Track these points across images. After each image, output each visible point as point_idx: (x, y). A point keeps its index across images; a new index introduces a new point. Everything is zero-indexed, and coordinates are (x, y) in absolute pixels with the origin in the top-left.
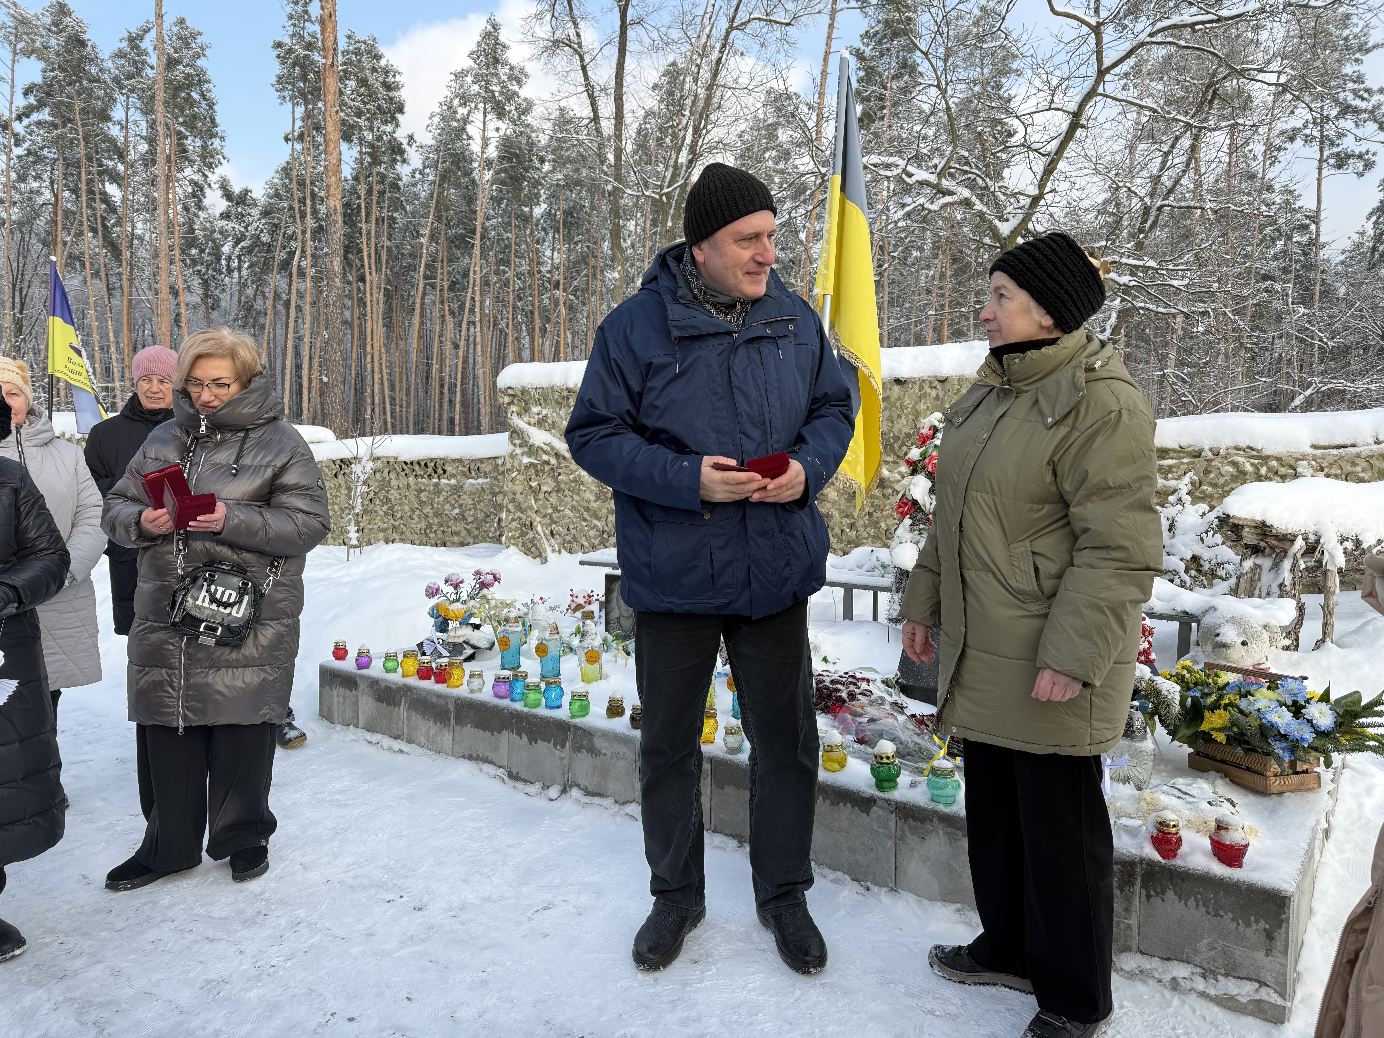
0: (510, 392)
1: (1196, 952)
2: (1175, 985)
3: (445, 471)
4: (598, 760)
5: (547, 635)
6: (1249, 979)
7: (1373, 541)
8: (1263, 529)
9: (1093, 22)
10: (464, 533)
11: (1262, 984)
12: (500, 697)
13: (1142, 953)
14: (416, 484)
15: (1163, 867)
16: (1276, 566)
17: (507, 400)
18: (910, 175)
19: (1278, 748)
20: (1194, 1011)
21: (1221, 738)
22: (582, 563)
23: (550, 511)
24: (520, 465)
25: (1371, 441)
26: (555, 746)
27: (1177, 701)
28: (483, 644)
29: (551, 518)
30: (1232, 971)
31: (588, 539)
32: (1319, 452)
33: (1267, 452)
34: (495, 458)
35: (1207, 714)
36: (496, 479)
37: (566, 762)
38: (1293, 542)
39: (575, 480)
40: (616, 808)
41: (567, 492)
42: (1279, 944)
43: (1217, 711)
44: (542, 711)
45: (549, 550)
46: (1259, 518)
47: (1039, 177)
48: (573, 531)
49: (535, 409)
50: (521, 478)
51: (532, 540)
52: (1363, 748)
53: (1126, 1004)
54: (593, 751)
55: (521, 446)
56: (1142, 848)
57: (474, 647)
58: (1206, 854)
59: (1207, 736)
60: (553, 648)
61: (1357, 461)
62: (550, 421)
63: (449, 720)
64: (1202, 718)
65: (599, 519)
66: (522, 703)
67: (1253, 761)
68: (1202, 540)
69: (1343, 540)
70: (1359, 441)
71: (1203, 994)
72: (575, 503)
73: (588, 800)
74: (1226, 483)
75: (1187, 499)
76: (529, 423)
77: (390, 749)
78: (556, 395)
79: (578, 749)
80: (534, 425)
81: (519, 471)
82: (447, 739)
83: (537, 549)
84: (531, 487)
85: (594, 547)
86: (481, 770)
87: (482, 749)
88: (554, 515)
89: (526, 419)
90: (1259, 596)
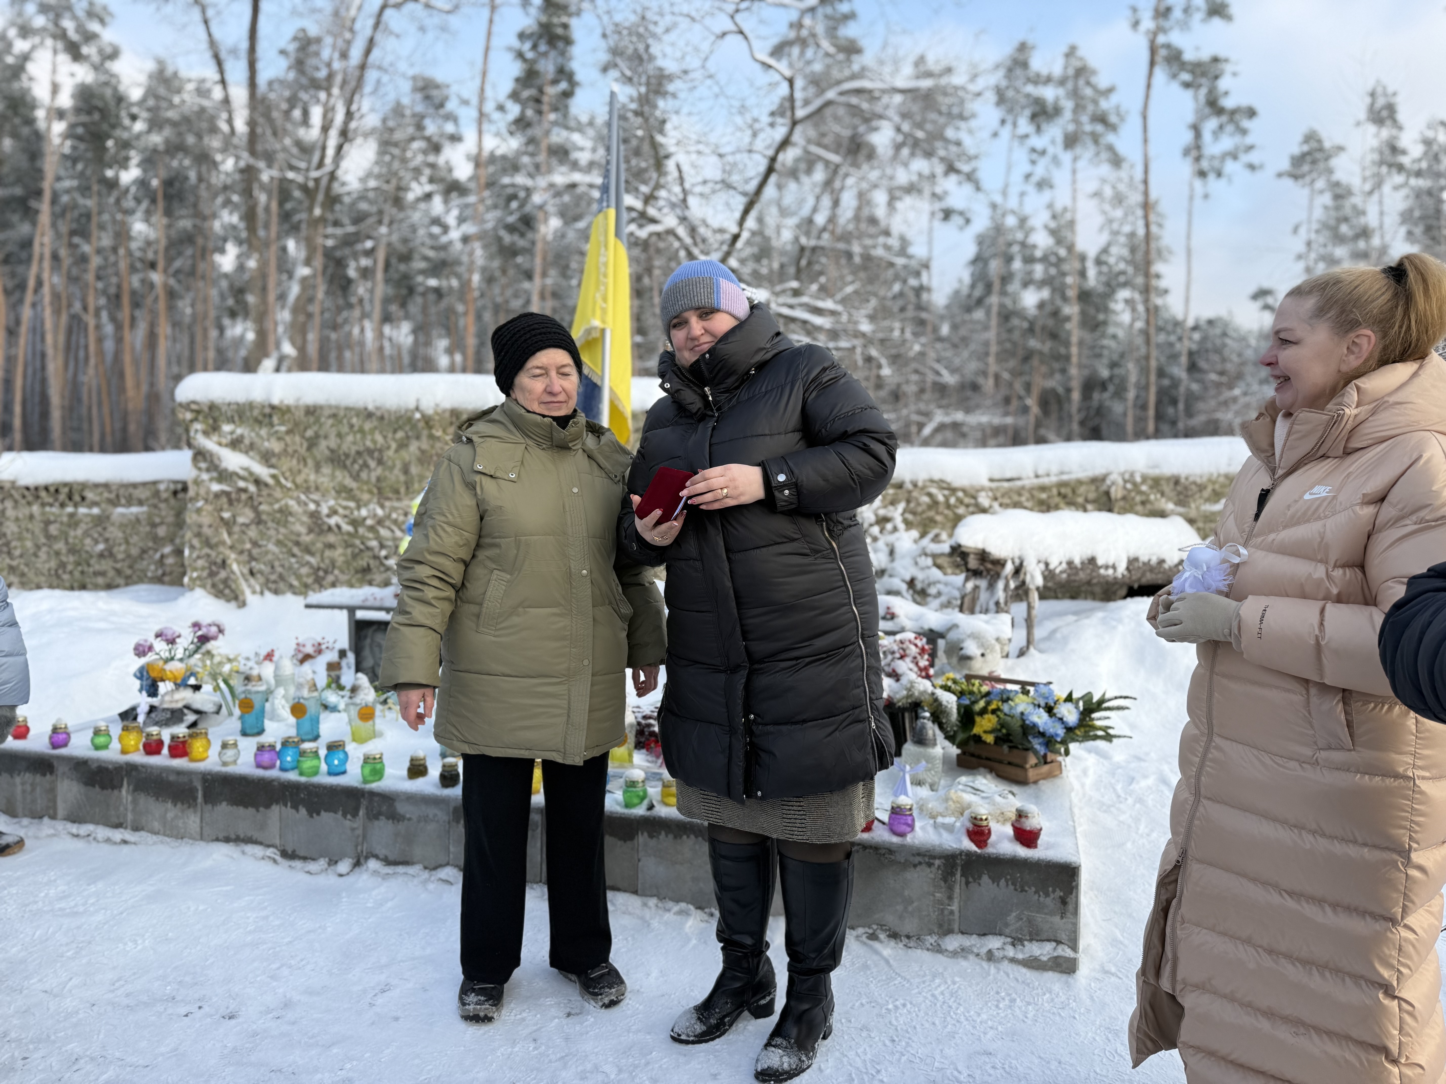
0: (194, 407)
1: (1007, 925)
2: (990, 956)
3: (83, 499)
4: (401, 827)
5: (305, 693)
6: (1049, 940)
7: (1057, 563)
8: (983, 556)
9: (784, 72)
10: (111, 573)
11: (1059, 942)
12: (265, 768)
13: (963, 933)
14: (43, 514)
15: (979, 856)
16: (991, 586)
17: (189, 416)
19: (1037, 744)
20: (1008, 975)
21: (990, 739)
22: (308, 606)
24: (208, 493)
25: (1032, 475)
26: (344, 815)
27: (955, 711)
28: (209, 708)
29: (250, 555)
30: (1036, 936)
31: (299, 577)
32: (994, 485)
33: (955, 484)
34: (155, 483)
35: (978, 719)
36: (155, 506)
37: (359, 832)
38: (1004, 565)
39: (281, 511)
40: (426, 874)
42: (1071, 907)
43: (986, 716)
44: (324, 779)
46: (980, 546)
48: (279, 569)
49: (227, 428)
50: (209, 508)
51: (225, 582)
52: (1096, 738)
53: (957, 979)
54: (394, 817)
55: (208, 470)
56: (961, 842)
57: (197, 712)
58: (1010, 841)
59: (978, 739)
60: (311, 708)
61: (1022, 492)
62: (247, 441)
63: (195, 799)
64: (974, 723)
65: (312, 554)
66: (296, 772)
67: (1015, 756)
68: (916, 563)
69: (1038, 561)
70: (1024, 475)
71: (1013, 960)
72: (281, 537)
73: (389, 870)
74: (923, 512)
75: (901, 526)
76: (220, 444)
77: (108, 840)
78: (256, 413)
79: (373, 816)
80: (226, 446)
81: (206, 500)
82: (193, 820)
83: (233, 591)
84: (222, 519)
85: (306, 586)
86: (243, 853)
87: (243, 829)
88: (254, 551)
89: (215, 439)
90: (981, 613)
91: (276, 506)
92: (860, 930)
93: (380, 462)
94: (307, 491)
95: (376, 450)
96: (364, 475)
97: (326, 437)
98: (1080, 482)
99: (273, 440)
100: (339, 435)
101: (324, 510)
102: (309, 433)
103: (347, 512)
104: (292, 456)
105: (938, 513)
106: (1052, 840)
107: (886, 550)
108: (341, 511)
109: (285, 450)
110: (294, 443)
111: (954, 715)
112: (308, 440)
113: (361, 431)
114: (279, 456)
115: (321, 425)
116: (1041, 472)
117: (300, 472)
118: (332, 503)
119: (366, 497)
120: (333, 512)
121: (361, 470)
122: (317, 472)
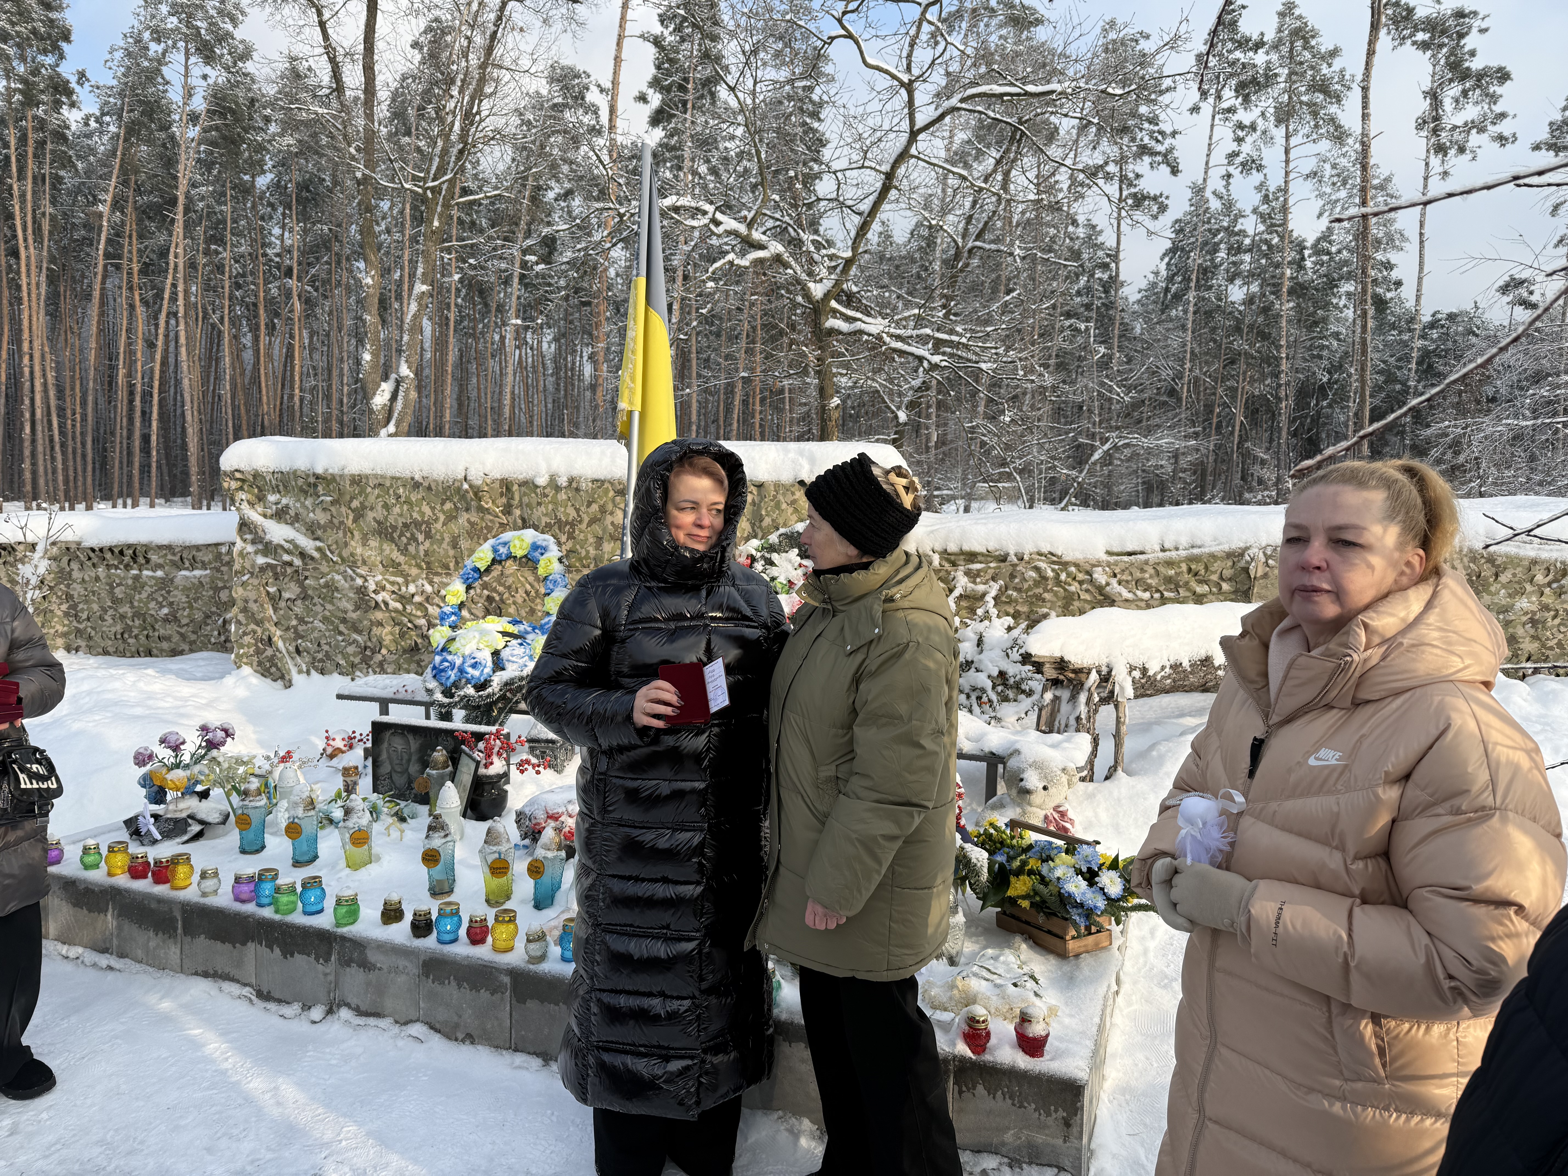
0: (238, 475)
1: (1003, 1144)
3: (148, 561)
4: (372, 976)
5: (300, 812)
6: (1050, 1166)
7: (1158, 669)
8: (1062, 664)
9: (905, 78)
10: (176, 638)
11: (1060, 1169)
12: (243, 901)
14: (109, 576)
15: (974, 1063)
16: (1073, 698)
17: (234, 485)
18: (718, 223)
19: (1075, 914)
21: (1025, 904)
22: (340, 695)
23: (294, 622)
24: (253, 566)
25: (1157, 548)
26: (317, 959)
27: (985, 870)
28: (214, 817)
29: (296, 632)
30: (1035, 1159)
31: (345, 656)
32: (1112, 559)
33: (1067, 558)
34: (217, 545)
35: (1013, 879)
36: (218, 570)
37: (331, 978)
38: (1089, 673)
39: (327, 585)
40: (396, 1029)
41: (316, 600)
42: (1075, 1130)
43: (1022, 877)
44: (298, 918)
45: (294, 671)
46: (1058, 654)
47: (852, 237)
48: (326, 648)
49: (272, 498)
50: (255, 582)
51: (271, 659)
54: (366, 965)
55: (253, 542)
56: (955, 1045)
57: (201, 822)
58: (1013, 1047)
59: (1012, 901)
60: (308, 826)
61: (1146, 568)
62: (292, 512)
63: (175, 930)
64: (1008, 884)
65: (359, 632)
66: (272, 908)
67: (1054, 924)
68: (1006, 656)
69: (1132, 669)
70: (1148, 549)
72: (327, 613)
73: (361, 1021)
74: (1030, 589)
75: (994, 612)
76: (265, 516)
77: (94, 965)
78: (300, 482)
79: (346, 962)
80: (271, 517)
81: (252, 574)
82: (173, 952)
83: (278, 669)
84: (268, 593)
85: (353, 666)
86: (220, 990)
87: (221, 965)
88: (300, 628)
89: (260, 510)
90: (1059, 732)
91: (322, 581)
93: (428, 535)
94: (353, 565)
95: (424, 522)
96: (412, 549)
97: (372, 509)
98: (1213, 556)
99: (318, 511)
100: (386, 506)
101: (372, 586)
102: (355, 504)
103: (395, 588)
104: (338, 528)
105: (1046, 590)
106: (1063, 1046)
107: (975, 638)
108: (388, 586)
109: (331, 522)
110: (340, 514)
111: (985, 875)
112: (353, 511)
113: (408, 502)
114: (324, 528)
115: (367, 496)
116: (1167, 546)
117: (346, 544)
118: (379, 578)
119: (414, 571)
120: (381, 588)
121: (408, 544)
122: (364, 545)
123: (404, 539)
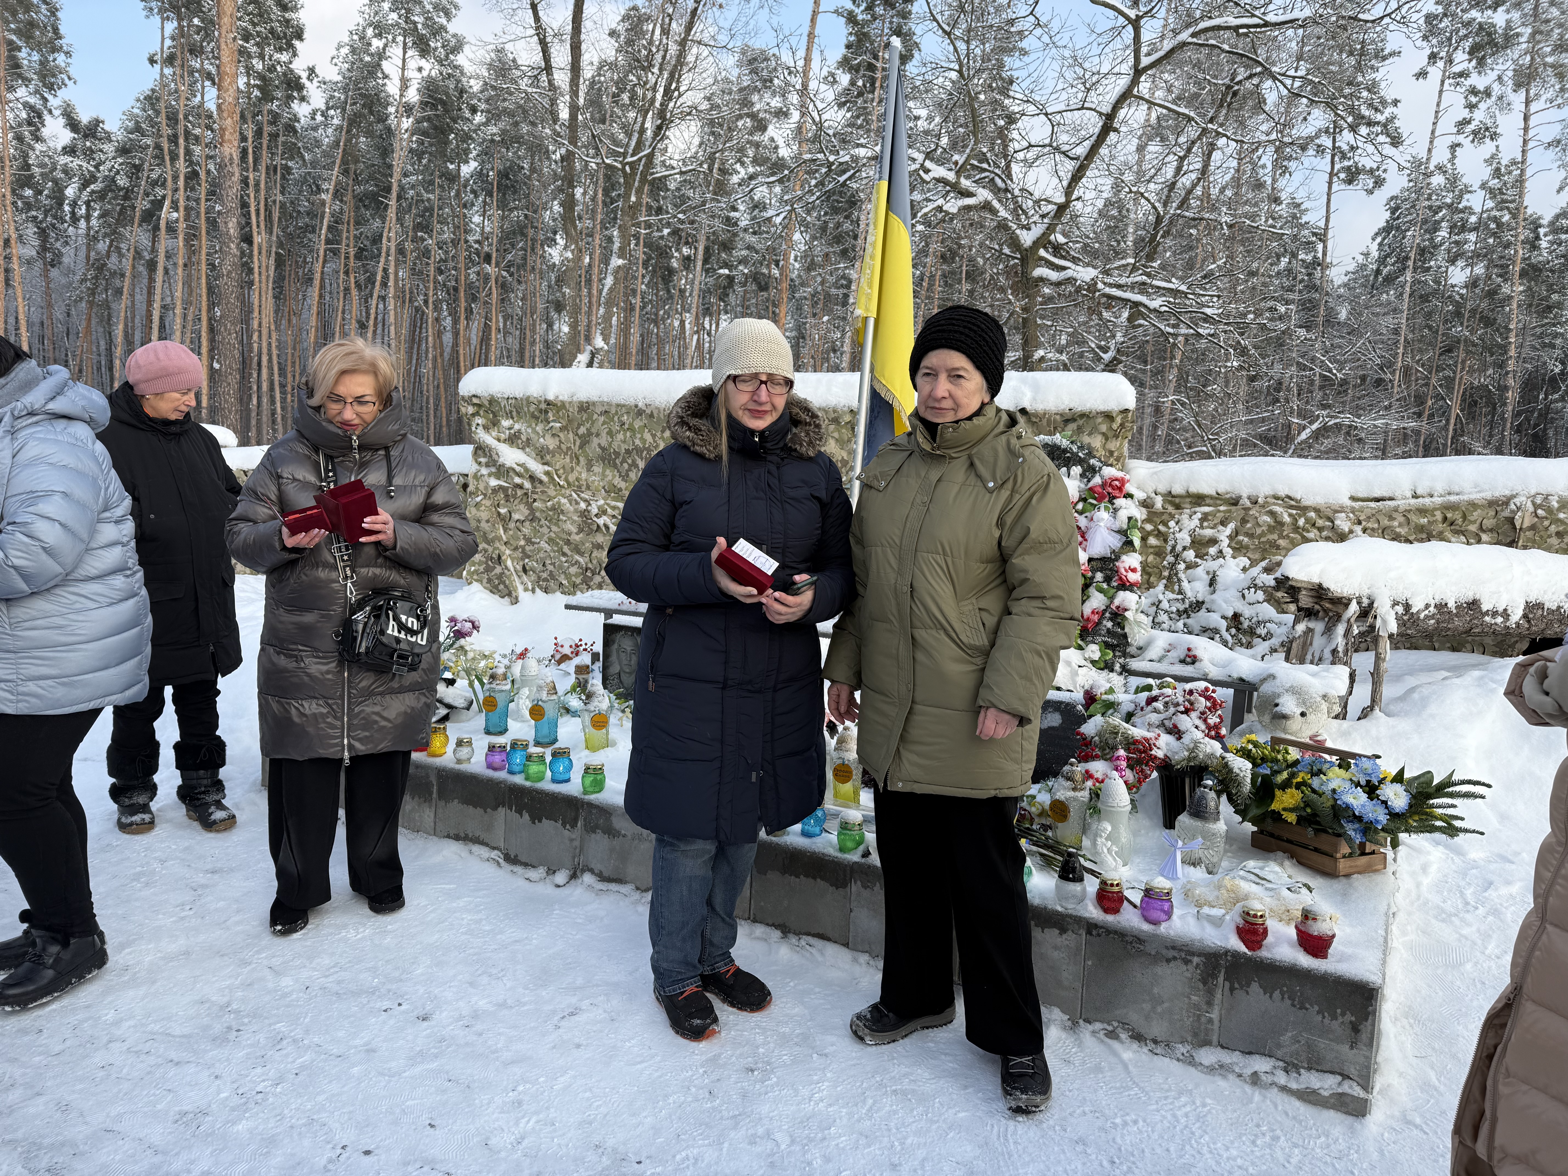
0: (475, 401)
1: (1279, 1046)
2: (1255, 1079)
5: (544, 696)
6: (1332, 1072)
7: (1421, 606)
8: (1319, 592)
9: (1132, 14)
11: (1346, 1077)
12: (495, 769)
13: (1223, 1047)
15: (1249, 959)
16: (1329, 630)
17: (471, 410)
18: (929, 171)
19: (1351, 830)
20: (1276, 1106)
21: (1291, 818)
22: (568, 607)
23: (522, 543)
24: (486, 488)
25: (1409, 494)
26: (564, 825)
27: (1249, 780)
28: (460, 703)
29: (523, 552)
30: (1316, 1065)
31: (568, 576)
32: (1357, 505)
33: (1305, 503)
35: (1278, 793)
37: (577, 843)
38: (1347, 605)
39: (553, 509)
40: (635, 895)
41: (543, 522)
42: (1364, 1036)
43: (1289, 791)
44: (548, 786)
45: (520, 588)
46: (1316, 580)
47: (1065, 183)
48: (551, 568)
49: (506, 423)
50: (488, 503)
51: (500, 576)
52: (1433, 829)
53: (1208, 1101)
54: (610, 833)
55: (487, 465)
56: (1227, 939)
57: (449, 706)
58: (1292, 946)
59: (1276, 816)
60: (550, 711)
61: (1395, 515)
62: (524, 438)
63: (431, 794)
64: (1272, 797)
65: (582, 554)
66: (523, 776)
67: (1324, 842)
68: (1243, 596)
69: (1394, 604)
70: (1398, 494)
71: (1284, 1089)
72: (553, 535)
73: (603, 886)
74: (1263, 534)
75: (1228, 552)
76: (499, 440)
78: (532, 408)
79: (591, 828)
80: (505, 441)
81: (485, 495)
82: (429, 816)
83: (506, 586)
84: (499, 514)
85: (575, 586)
86: (470, 852)
87: (472, 828)
88: (527, 548)
89: (494, 434)
90: (1312, 663)
91: (549, 504)
92: (1098, 1026)
94: (579, 489)
97: (598, 435)
98: (1473, 504)
99: (548, 437)
100: (610, 433)
101: (594, 510)
102: (582, 430)
104: (566, 454)
105: (1281, 537)
106: (1349, 951)
107: (1207, 579)
108: (610, 510)
109: (559, 447)
110: (568, 440)
111: (1248, 786)
112: (580, 437)
113: (631, 429)
114: (553, 453)
115: (593, 423)
116: (1420, 492)
117: (572, 469)
118: (601, 502)
120: (602, 512)
121: (629, 470)
122: (588, 470)
123: (626, 466)
